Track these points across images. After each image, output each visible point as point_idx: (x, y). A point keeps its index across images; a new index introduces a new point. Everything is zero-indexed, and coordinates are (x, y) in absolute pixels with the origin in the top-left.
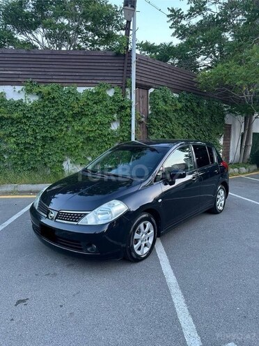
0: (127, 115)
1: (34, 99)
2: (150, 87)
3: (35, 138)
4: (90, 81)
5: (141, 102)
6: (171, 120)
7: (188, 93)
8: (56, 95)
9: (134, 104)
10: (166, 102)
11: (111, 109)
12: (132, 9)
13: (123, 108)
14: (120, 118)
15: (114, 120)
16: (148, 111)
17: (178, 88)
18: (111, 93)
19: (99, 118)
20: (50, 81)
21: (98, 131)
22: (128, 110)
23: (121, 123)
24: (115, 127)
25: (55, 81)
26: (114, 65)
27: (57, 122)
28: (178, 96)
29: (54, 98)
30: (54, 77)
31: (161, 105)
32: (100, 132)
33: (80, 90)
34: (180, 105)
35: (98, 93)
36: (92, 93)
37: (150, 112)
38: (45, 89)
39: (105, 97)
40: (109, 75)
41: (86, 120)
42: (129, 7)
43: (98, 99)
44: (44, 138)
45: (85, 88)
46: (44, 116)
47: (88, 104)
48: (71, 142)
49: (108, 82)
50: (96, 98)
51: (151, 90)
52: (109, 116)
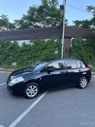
0: (60, 48)
1: (32, 44)
2: (72, 37)
3: (32, 56)
4: (49, 37)
5: (67, 43)
6: (81, 49)
8: (38, 42)
9: (63, 44)
10: (78, 43)
11: (55, 46)
12: (63, 10)
13: (59, 46)
14: (58, 49)
15: (56, 50)
16: (70, 46)
17: (86, 37)
18: (56, 41)
19: (50, 49)
20: (37, 38)
21: (50, 54)
23: (58, 51)
24: (56, 52)
25: (39, 38)
26: (57, 31)
27: (38, 51)
29: (37, 43)
30: (39, 37)
31: (76, 44)
34: (85, 44)
36: (49, 41)
37: (71, 47)
38: (35, 40)
39: (53, 42)
40: (56, 34)
41: (46, 50)
42: (62, 10)
43: (51, 43)
44: (34, 56)
45: (47, 40)
46: (34, 49)
47: (47, 45)
48: (42, 57)
49: (55, 37)
50: (50, 42)
52: (54, 48)
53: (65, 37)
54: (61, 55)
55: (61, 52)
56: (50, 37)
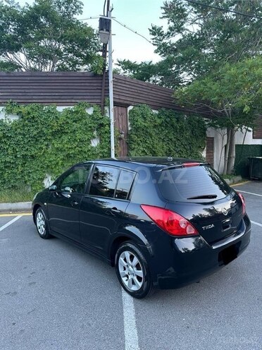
0: (106, 132)
1: (14, 118)
2: (128, 105)
3: (16, 157)
4: (70, 101)
5: (120, 120)
6: (151, 136)
7: (167, 109)
8: (36, 114)
9: (112, 122)
10: (145, 118)
11: (90, 127)
12: (107, 32)
13: (102, 125)
14: (100, 135)
15: (94, 137)
16: (127, 128)
17: (158, 104)
18: (90, 111)
19: (79, 136)
20: (30, 101)
21: (77, 148)
22: (107, 127)
23: (101, 140)
24: (95, 143)
25: (34, 101)
26: (92, 84)
27: (37, 140)
28: (157, 112)
29: (33, 118)
30: (34, 97)
31: (140, 122)
32: (80, 149)
33: (60, 109)
34: (159, 121)
35: (77, 112)
36: (71, 112)
37: (130, 129)
38: (24, 109)
39: (84, 116)
40: (88, 94)
41: (65, 138)
42: (104, 32)
43: (78, 117)
44: (24, 157)
45: (64, 107)
46: (24, 135)
47: (68, 123)
48: (51, 159)
49: (86, 101)
50: (76, 116)
51: (130, 108)
52: (89, 133)
53: (115, 104)
54: (110, 149)
55: (110, 141)
56: (74, 101)
